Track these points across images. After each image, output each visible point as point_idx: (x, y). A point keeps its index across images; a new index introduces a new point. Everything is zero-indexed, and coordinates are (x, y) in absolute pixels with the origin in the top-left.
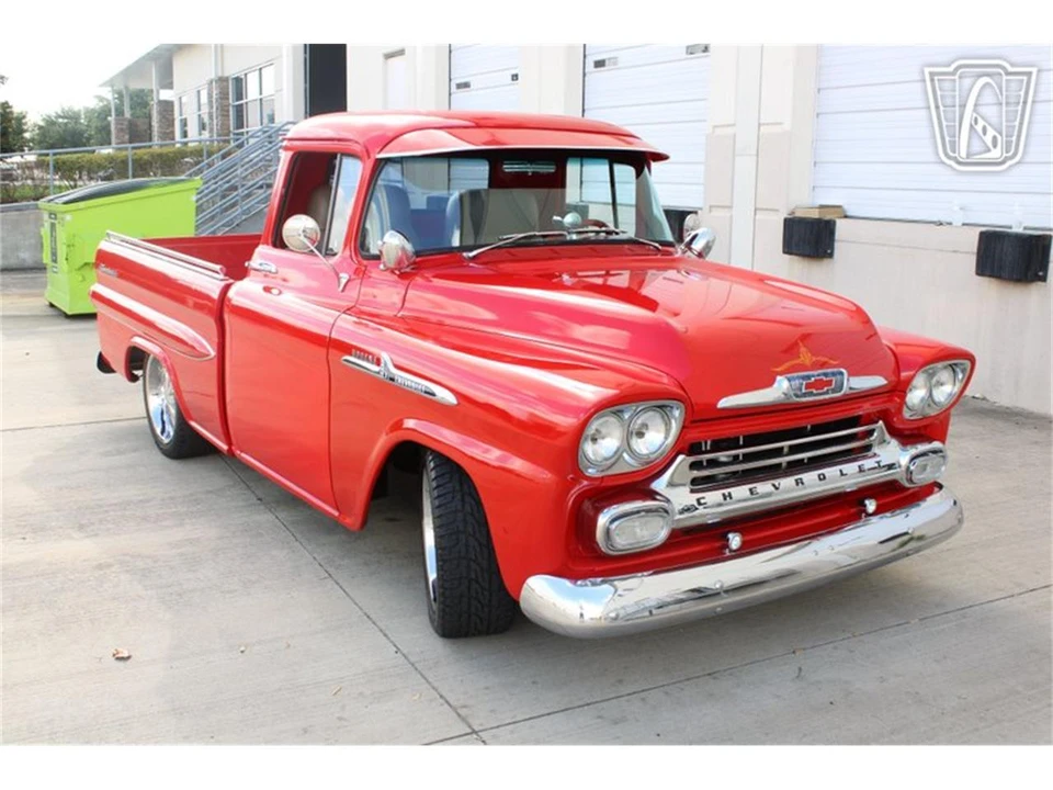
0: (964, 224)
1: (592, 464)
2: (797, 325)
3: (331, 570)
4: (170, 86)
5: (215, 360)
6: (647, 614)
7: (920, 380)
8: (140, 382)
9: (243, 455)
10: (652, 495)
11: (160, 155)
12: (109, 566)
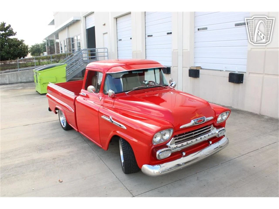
0: (226, 71)
1: (155, 142)
2: (195, 107)
3: (101, 158)
4: (58, 39)
5: (74, 113)
6: (167, 170)
7: (220, 116)
8: (58, 114)
9: (81, 132)
10: (167, 147)
11: (57, 56)
12: (56, 158)
